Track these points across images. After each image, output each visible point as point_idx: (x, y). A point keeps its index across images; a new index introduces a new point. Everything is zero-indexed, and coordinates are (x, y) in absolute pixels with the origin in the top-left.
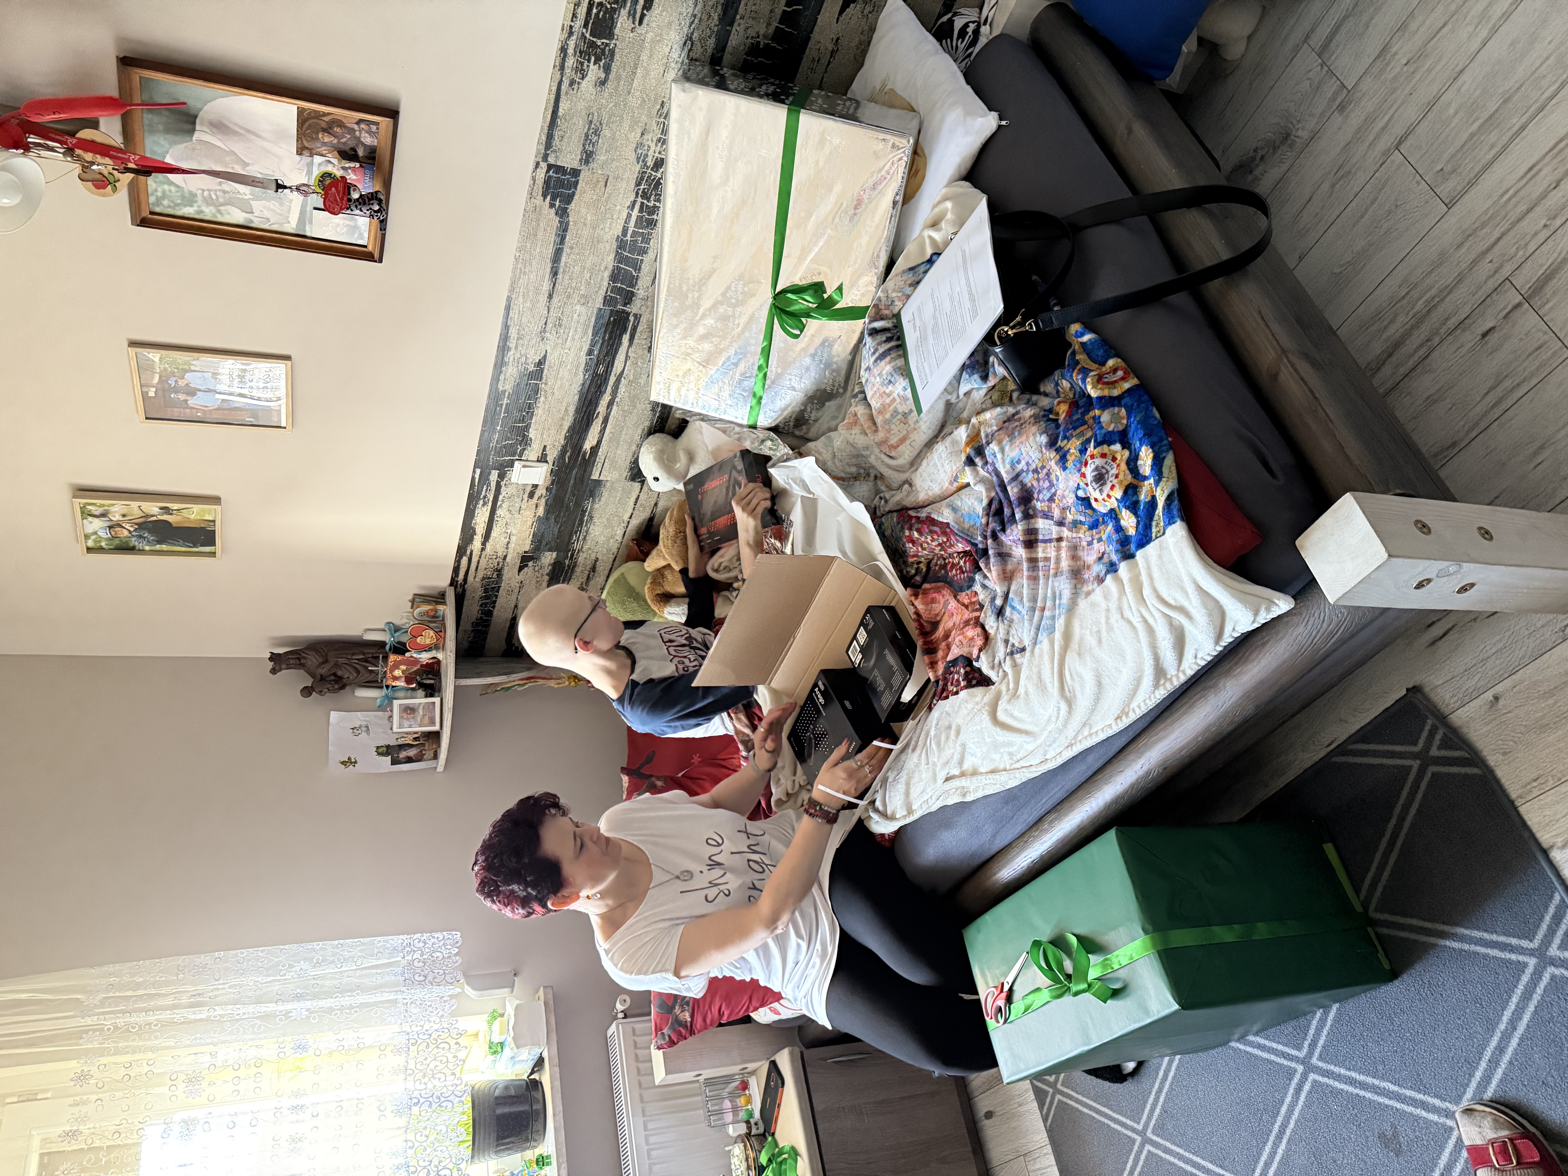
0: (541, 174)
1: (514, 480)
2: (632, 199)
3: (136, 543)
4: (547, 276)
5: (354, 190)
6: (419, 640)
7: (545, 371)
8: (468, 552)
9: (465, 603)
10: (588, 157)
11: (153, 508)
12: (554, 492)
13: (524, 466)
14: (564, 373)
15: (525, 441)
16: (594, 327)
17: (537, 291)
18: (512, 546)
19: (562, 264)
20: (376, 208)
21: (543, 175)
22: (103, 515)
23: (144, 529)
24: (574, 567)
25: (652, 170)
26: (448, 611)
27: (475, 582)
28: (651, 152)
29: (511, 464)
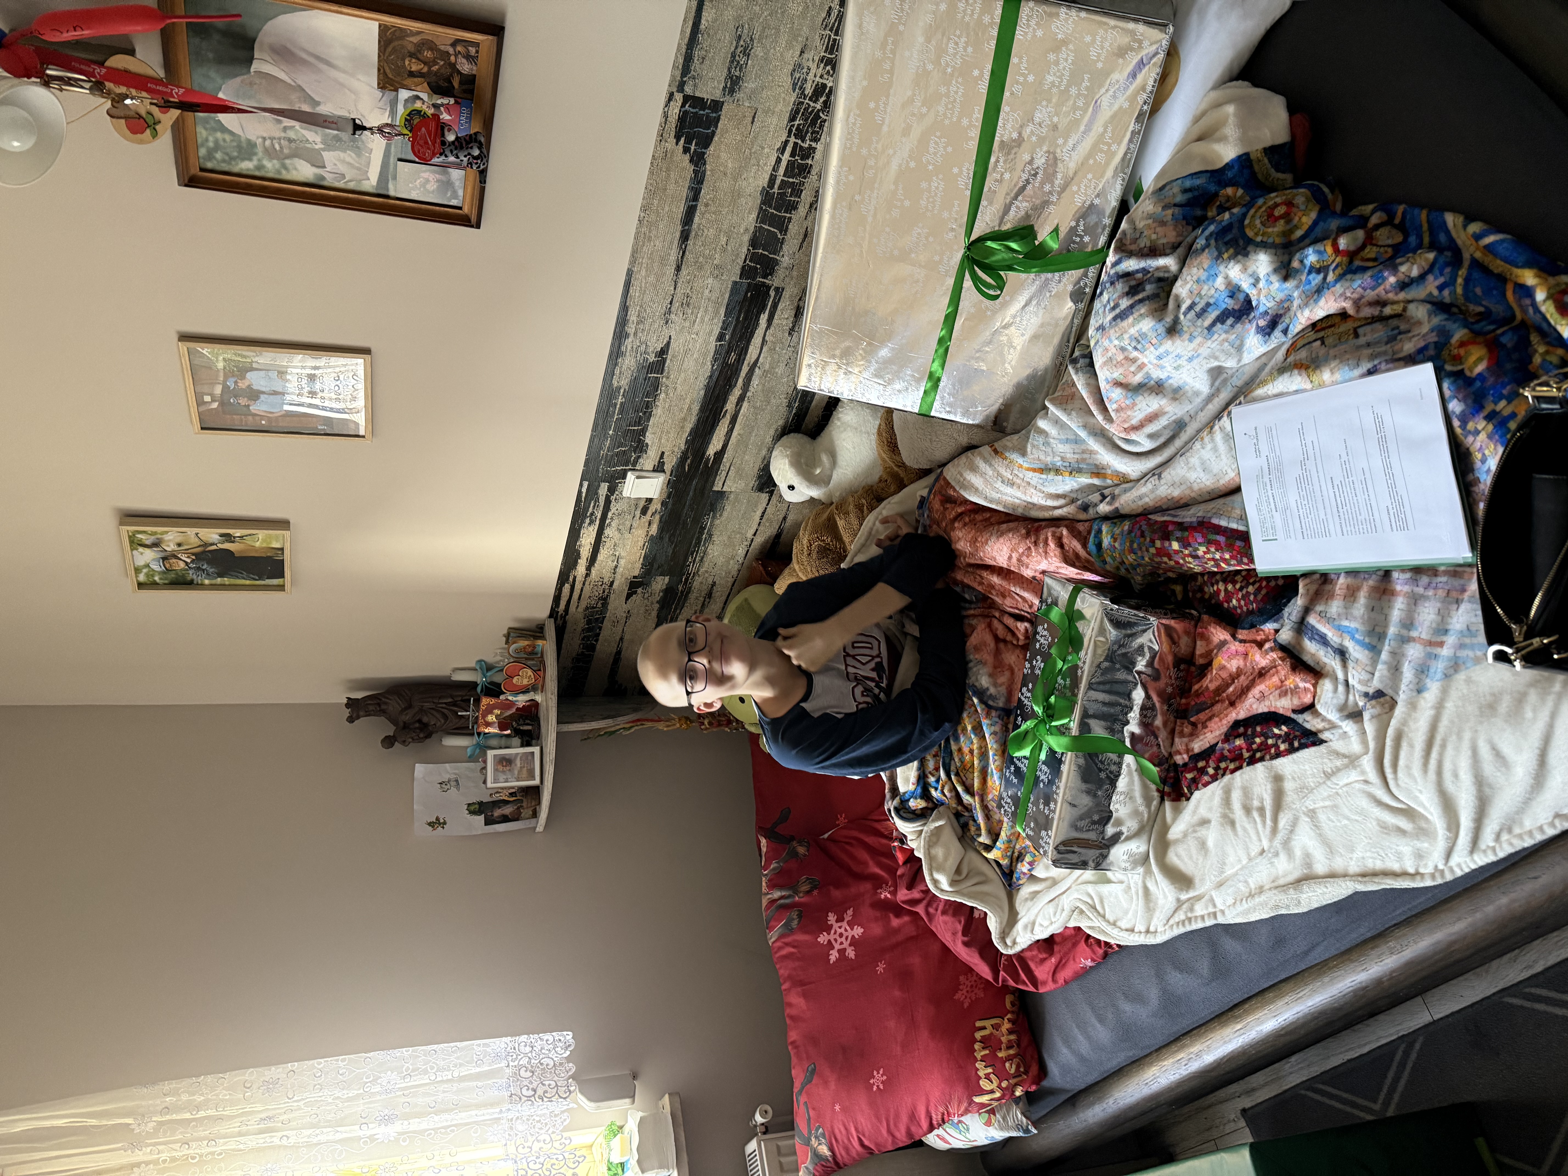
0: (675, 110)
1: (626, 493)
2: (784, 139)
3: (195, 577)
4: (676, 242)
5: (449, 130)
6: (515, 680)
7: (668, 361)
8: (571, 579)
9: (566, 636)
10: (733, 84)
11: (212, 536)
12: (670, 506)
13: (638, 477)
14: (690, 364)
15: (641, 448)
16: (728, 305)
17: (663, 261)
18: (620, 570)
19: (695, 226)
20: (476, 152)
21: (677, 111)
22: (156, 545)
23: (203, 560)
24: (688, 593)
25: (810, 99)
26: (548, 646)
27: (577, 612)
28: (811, 77)
29: (624, 475)
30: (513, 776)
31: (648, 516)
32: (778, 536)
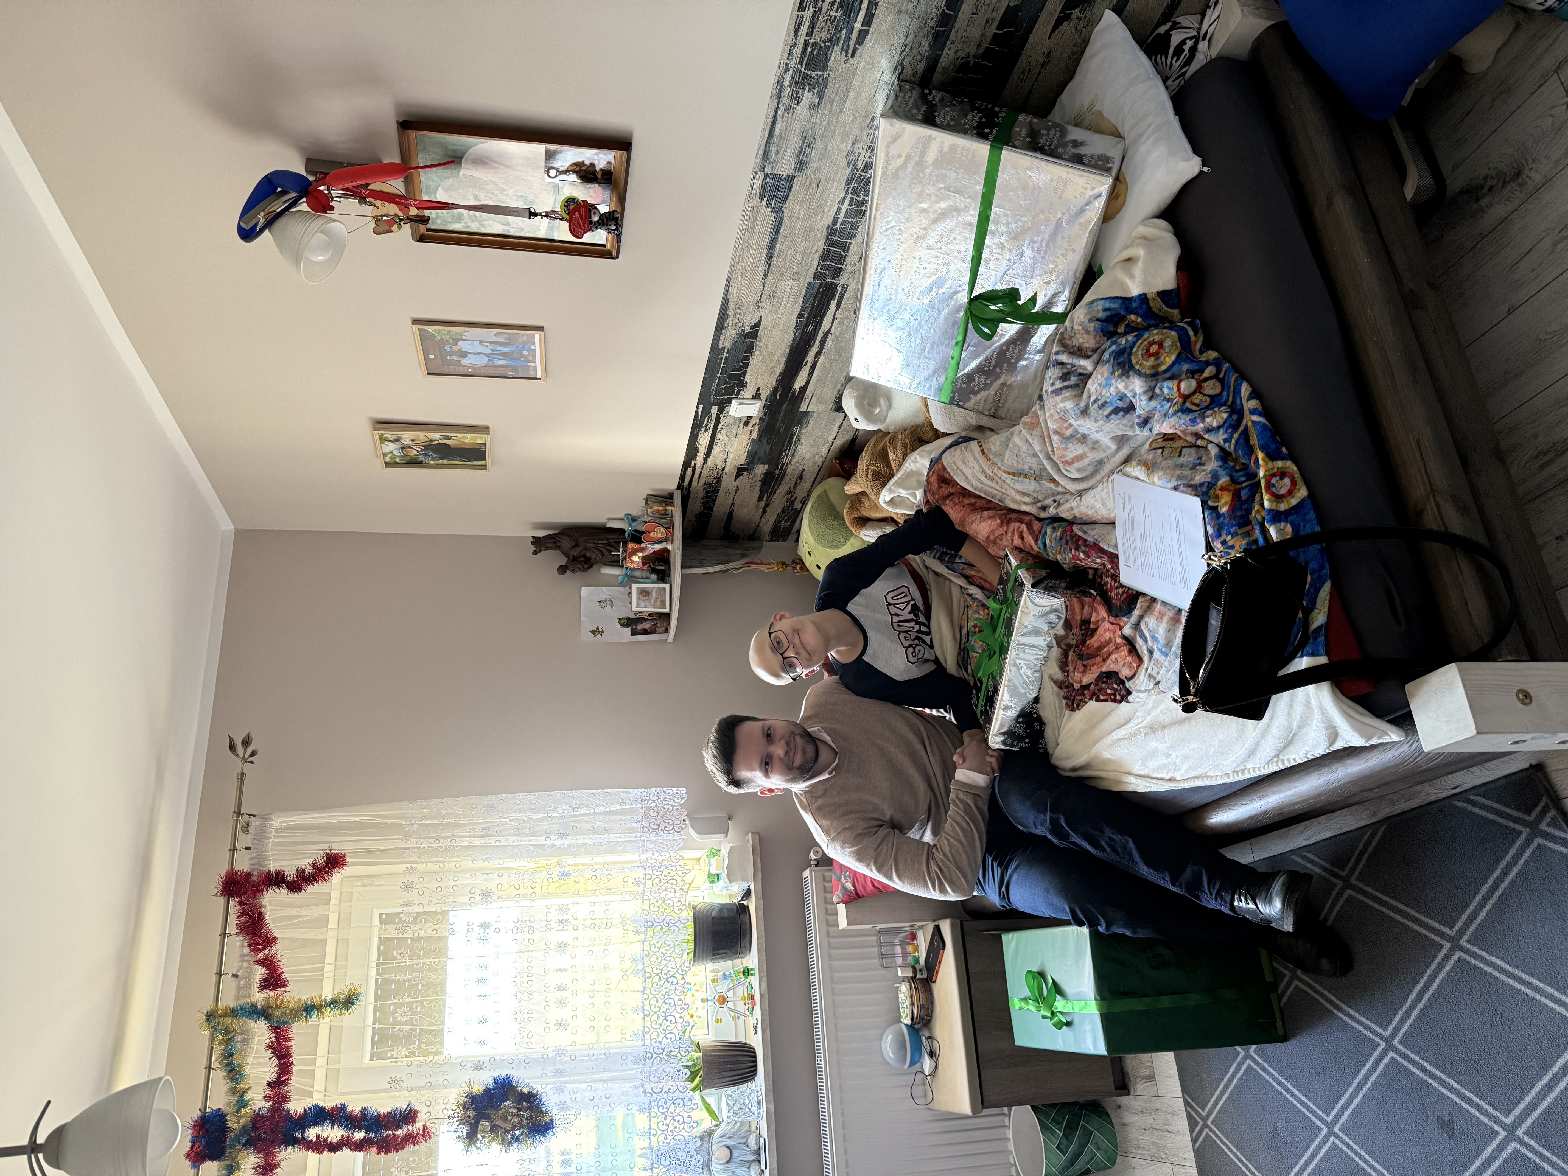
0: (758, 182)
1: (731, 413)
2: (842, 195)
3: (424, 460)
4: (763, 260)
5: (595, 213)
6: (652, 534)
7: (760, 332)
8: (693, 465)
9: (689, 502)
10: (801, 165)
11: (436, 436)
12: (766, 421)
13: (740, 404)
14: (777, 333)
15: (743, 385)
16: (805, 296)
17: (754, 272)
18: (729, 460)
19: (777, 250)
20: (614, 228)
21: (760, 183)
22: (397, 440)
23: (429, 449)
24: (783, 476)
25: (862, 171)
26: (676, 510)
27: (698, 486)
28: (861, 158)
29: (729, 401)
30: (650, 603)
31: (750, 427)
32: (854, 440)
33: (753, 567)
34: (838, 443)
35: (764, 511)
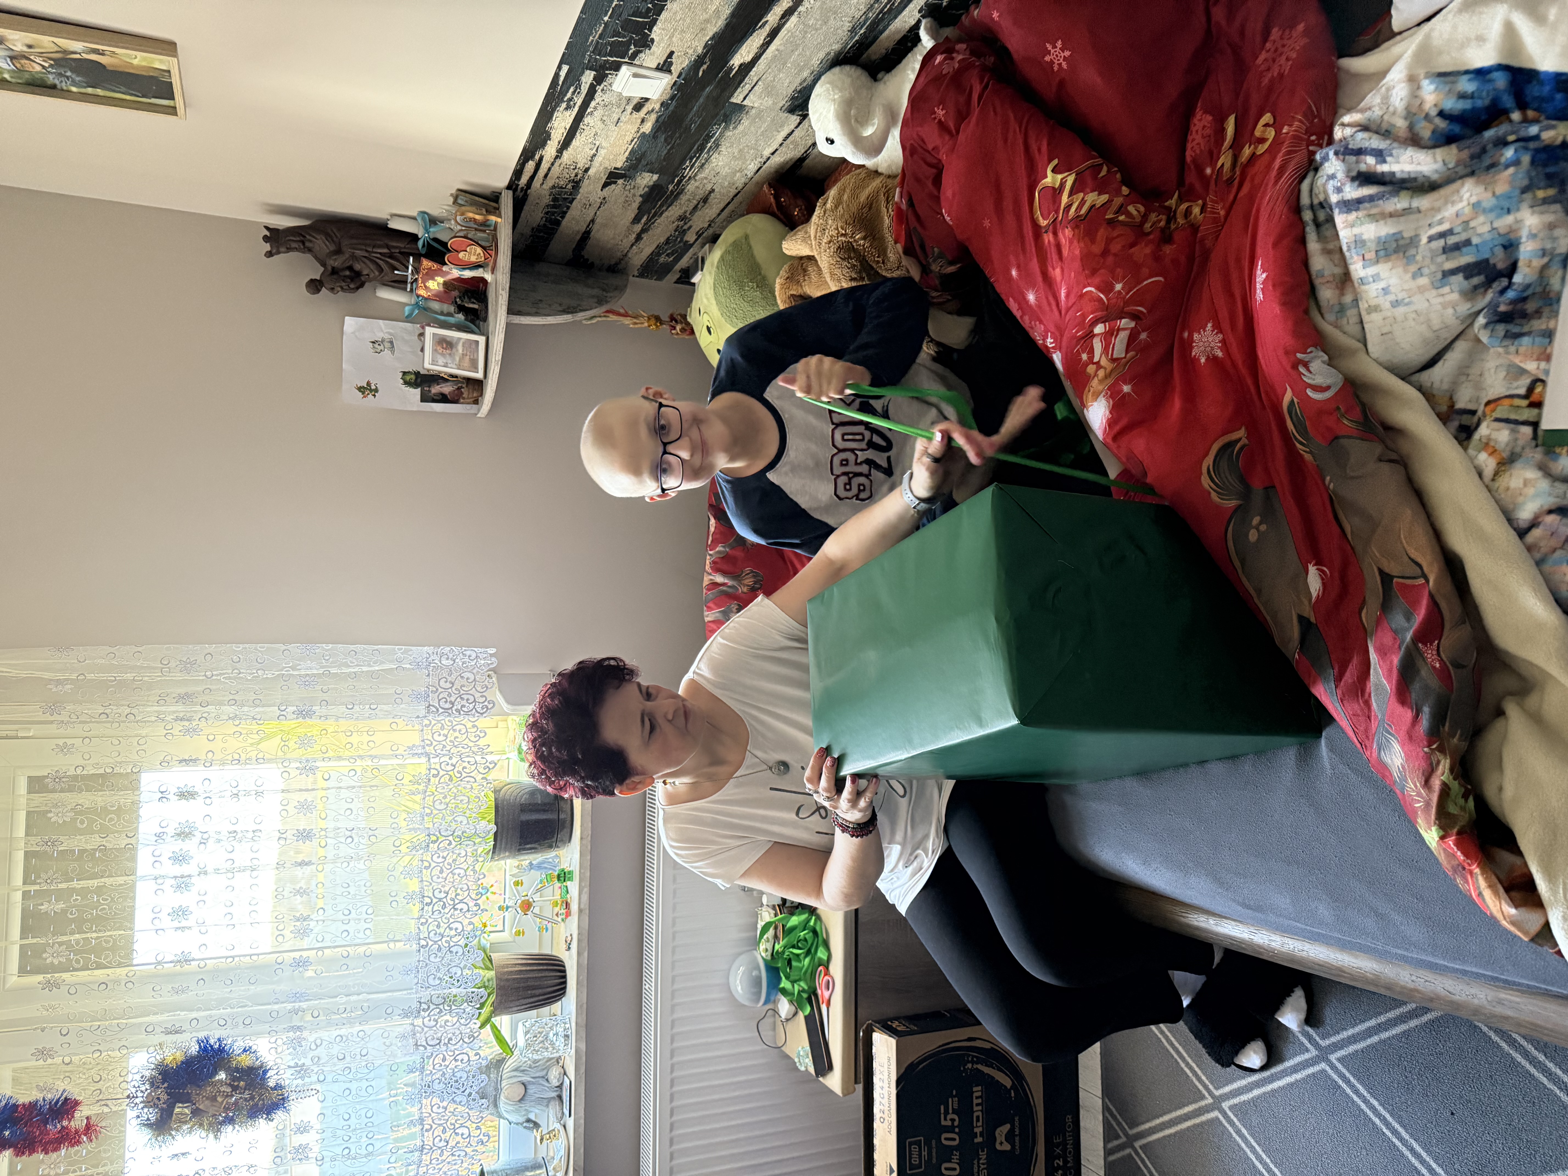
1: (617, 86)
3: (54, 82)
6: (461, 255)
8: (537, 157)
9: (526, 210)
11: (76, 45)
12: (671, 108)
13: (636, 75)
15: (645, 42)
18: (598, 159)
23: (65, 66)
24: (679, 194)
26: (503, 222)
27: (541, 190)
29: (617, 67)
30: (454, 360)
31: (642, 113)
32: (802, 160)
33: (613, 318)
34: (777, 160)
35: (639, 238)
